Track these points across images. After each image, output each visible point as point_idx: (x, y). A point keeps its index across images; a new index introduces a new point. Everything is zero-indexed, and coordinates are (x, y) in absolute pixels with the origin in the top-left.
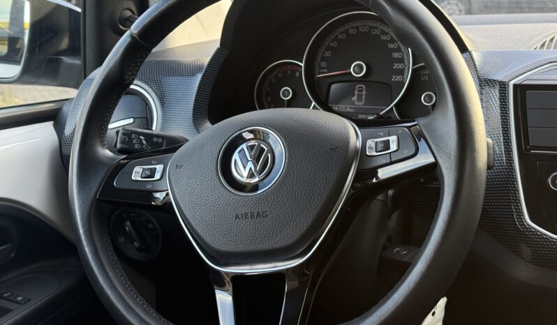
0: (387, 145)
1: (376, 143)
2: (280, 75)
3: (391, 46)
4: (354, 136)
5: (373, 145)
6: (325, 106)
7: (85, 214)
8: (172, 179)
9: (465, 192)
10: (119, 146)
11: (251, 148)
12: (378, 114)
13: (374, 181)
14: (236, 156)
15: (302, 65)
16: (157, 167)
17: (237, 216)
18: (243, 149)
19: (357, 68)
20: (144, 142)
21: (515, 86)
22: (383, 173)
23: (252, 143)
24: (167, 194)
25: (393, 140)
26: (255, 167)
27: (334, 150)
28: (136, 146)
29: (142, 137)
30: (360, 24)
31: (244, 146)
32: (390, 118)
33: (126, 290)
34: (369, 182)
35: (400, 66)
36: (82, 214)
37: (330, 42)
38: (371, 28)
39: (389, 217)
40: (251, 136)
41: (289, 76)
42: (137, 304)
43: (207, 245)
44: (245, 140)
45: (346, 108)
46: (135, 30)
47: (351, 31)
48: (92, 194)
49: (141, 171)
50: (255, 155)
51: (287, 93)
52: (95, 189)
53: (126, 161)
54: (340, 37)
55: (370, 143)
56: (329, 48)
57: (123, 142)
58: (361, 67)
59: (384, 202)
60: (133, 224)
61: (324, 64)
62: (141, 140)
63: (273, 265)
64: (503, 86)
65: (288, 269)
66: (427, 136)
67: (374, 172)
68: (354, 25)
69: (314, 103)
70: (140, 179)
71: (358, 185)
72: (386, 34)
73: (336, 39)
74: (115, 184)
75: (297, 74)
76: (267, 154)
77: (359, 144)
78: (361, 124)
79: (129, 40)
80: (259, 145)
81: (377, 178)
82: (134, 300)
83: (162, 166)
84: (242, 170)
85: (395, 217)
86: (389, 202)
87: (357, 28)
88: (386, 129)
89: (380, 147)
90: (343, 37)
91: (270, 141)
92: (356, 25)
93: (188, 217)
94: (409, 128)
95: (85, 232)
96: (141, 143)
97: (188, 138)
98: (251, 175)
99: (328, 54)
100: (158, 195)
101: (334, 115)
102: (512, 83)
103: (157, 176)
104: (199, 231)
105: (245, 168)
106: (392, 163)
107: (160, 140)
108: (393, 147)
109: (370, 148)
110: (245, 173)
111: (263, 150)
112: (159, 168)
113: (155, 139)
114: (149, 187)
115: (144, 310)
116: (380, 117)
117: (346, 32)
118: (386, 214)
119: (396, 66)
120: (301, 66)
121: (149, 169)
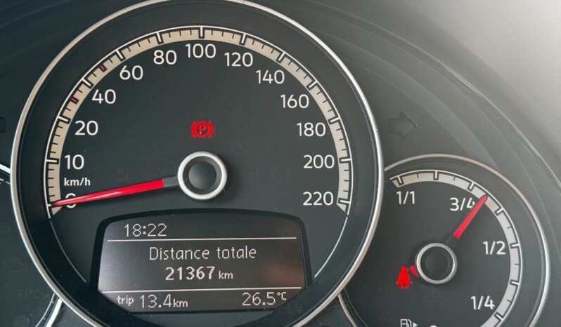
3: (289, 102)
15: (10, 171)
30: (186, 36)
35: (324, 162)
37: (94, 90)
38: (222, 47)
45: (161, 298)
47: (159, 58)
54: (126, 74)
61: (78, 162)
68: (167, 39)
72: (271, 66)
73: (112, 80)
87: (180, 47)
90: (134, 74)
92: (175, 37)
99: (89, 128)
117: (146, 57)
119: (312, 162)
120: (6, 176)
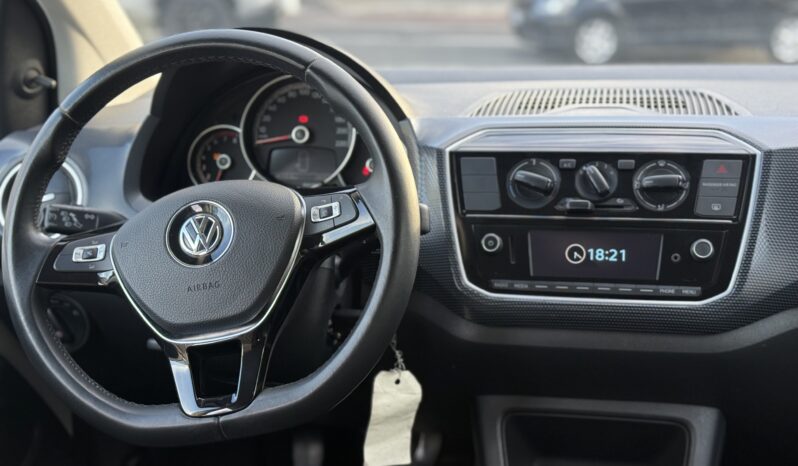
0: (330, 211)
1: (320, 210)
2: (216, 142)
4: (298, 204)
5: (317, 212)
6: (267, 174)
7: (25, 300)
8: (117, 257)
9: (402, 249)
10: (47, 224)
11: (199, 221)
12: (322, 182)
13: (320, 245)
14: (184, 230)
15: (240, 130)
16: (99, 247)
17: (190, 288)
18: (190, 223)
19: (299, 134)
20: (75, 219)
21: (451, 153)
22: (328, 239)
23: (199, 216)
24: (114, 274)
25: (335, 205)
26: (204, 240)
27: (280, 218)
28: (66, 224)
29: (72, 215)
30: (299, 86)
31: (191, 220)
32: (335, 185)
33: (75, 372)
34: (316, 247)
35: (343, 131)
36: (22, 300)
37: (269, 106)
39: (337, 286)
40: (200, 209)
41: (225, 143)
42: (89, 385)
43: (160, 319)
44: (193, 213)
45: (290, 175)
46: (66, 107)
47: (290, 95)
48: (31, 279)
49: (82, 252)
50: (202, 228)
51: (223, 161)
52: (34, 273)
53: (63, 243)
54: (279, 100)
55: (314, 210)
56: (267, 112)
57: (51, 220)
58: (303, 133)
59: (331, 271)
60: (53, 311)
61: (263, 129)
62: (71, 218)
63: (228, 332)
64: (440, 153)
65: (242, 335)
66: (366, 200)
67: (319, 236)
68: (294, 88)
69: (254, 172)
70: (81, 260)
71: (306, 251)
73: (275, 102)
74: (55, 267)
75: (235, 141)
76: (215, 226)
77: (304, 212)
78: (305, 192)
79: (60, 118)
80: (206, 218)
81: (323, 243)
82: (86, 382)
83: (104, 246)
84: (190, 243)
85: (343, 286)
86: (336, 271)
87: (297, 91)
88: (328, 196)
89: (324, 213)
90: (282, 100)
91: (219, 215)
92: (296, 87)
93: (138, 293)
94: (349, 194)
95: (27, 318)
96: (71, 220)
97: (126, 215)
98: (201, 248)
99: (267, 118)
100: (102, 275)
101: (278, 185)
102: (448, 150)
103: (100, 256)
104: (150, 306)
105: (194, 241)
106: (335, 228)
107: (92, 217)
108: (336, 212)
109: (315, 215)
110: (194, 246)
111: (210, 223)
112: (101, 248)
113: (87, 216)
114: (92, 268)
115: (97, 391)
116: (324, 185)
117: (286, 95)
118: (334, 283)
119: (340, 131)
120: (239, 133)
121: (89, 250)
